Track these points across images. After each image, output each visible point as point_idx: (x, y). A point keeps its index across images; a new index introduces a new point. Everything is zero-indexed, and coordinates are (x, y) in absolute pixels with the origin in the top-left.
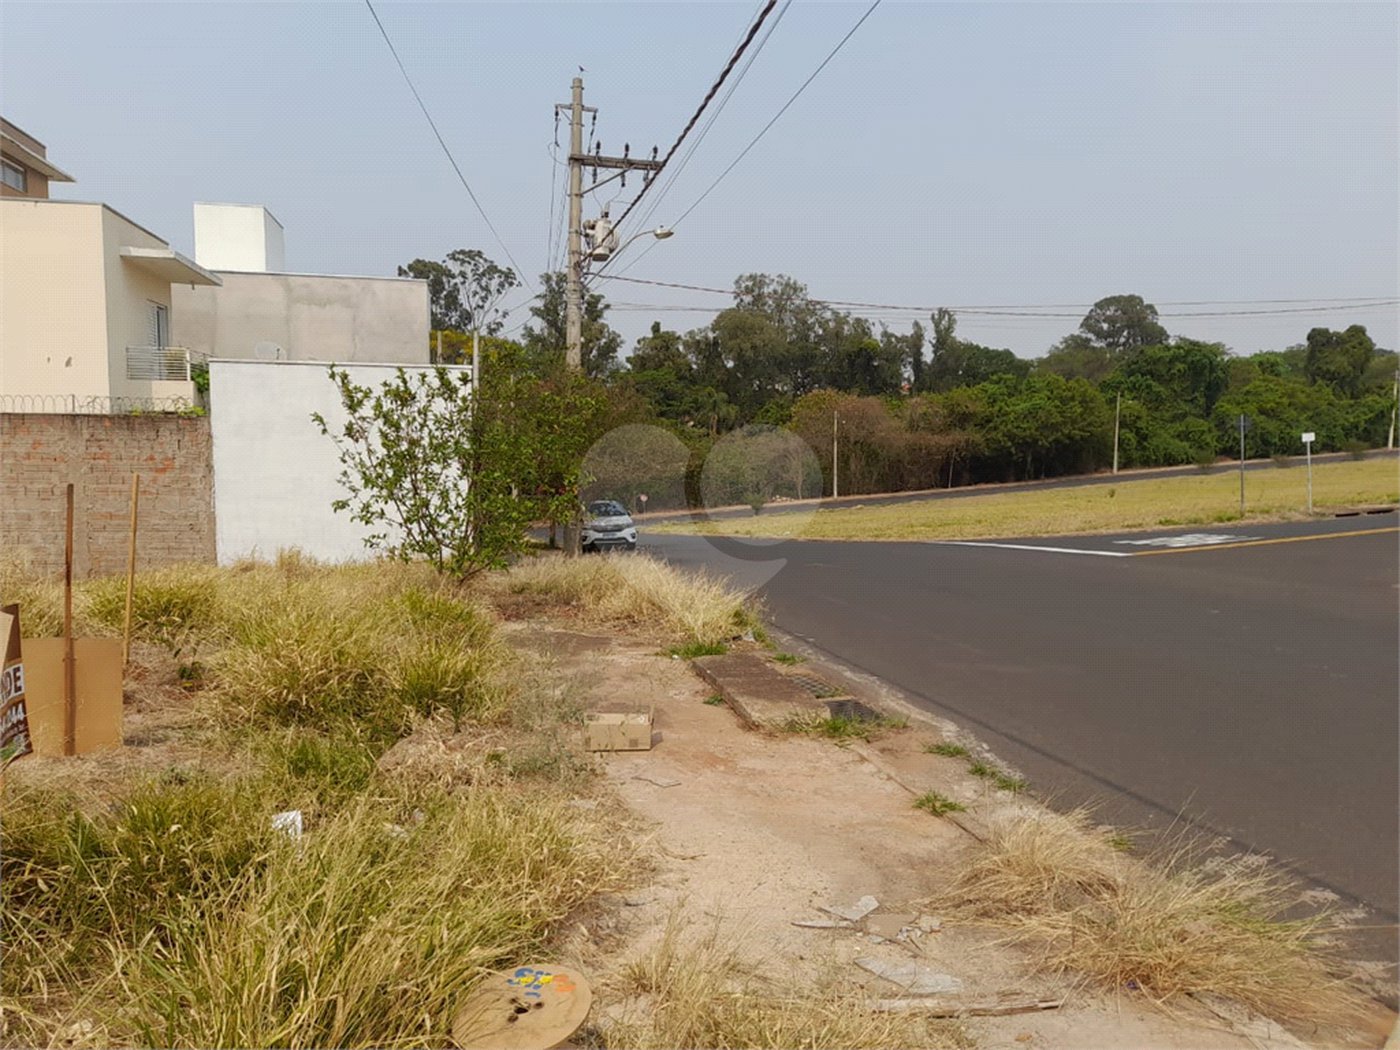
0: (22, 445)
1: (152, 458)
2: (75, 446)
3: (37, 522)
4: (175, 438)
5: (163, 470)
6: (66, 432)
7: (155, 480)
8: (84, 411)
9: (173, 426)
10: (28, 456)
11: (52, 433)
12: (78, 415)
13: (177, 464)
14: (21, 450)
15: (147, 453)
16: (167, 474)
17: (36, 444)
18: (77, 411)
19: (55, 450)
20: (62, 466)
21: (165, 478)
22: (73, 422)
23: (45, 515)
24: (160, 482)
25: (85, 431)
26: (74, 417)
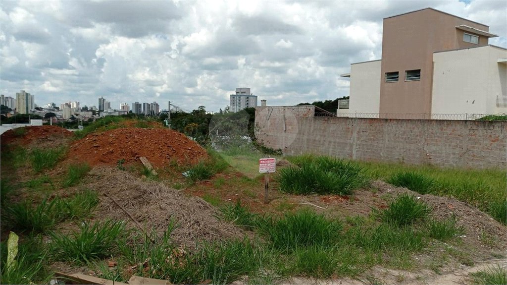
0: (448, 130)
1: (491, 136)
2: (465, 131)
3: (452, 156)
4: (500, 129)
5: (494, 141)
6: (463, 126)
7: (491, 144)
8: (470, 119)
9: (500, 125)
10: (451, 134)
11: (458, 126)
12: (467, 121)
13: (500, 138)
14: (449, 132)
15: (489, 134)
16: (496, 143)
17: (454, 130)
18: (467, 119)
19: (459, 133)
20: (461, 138)
21: (495, 144)
22: (466, 123)
23: (454, 154)
24: (493, 146)
25: (469, 126)
26: (466, 121)
